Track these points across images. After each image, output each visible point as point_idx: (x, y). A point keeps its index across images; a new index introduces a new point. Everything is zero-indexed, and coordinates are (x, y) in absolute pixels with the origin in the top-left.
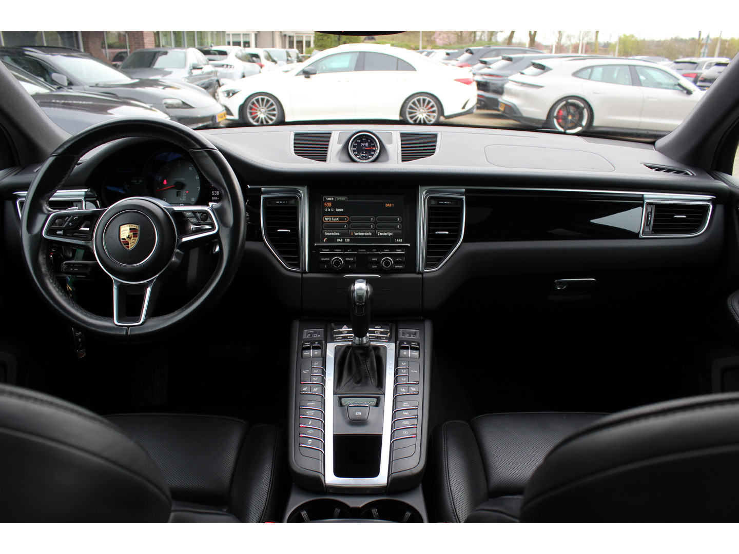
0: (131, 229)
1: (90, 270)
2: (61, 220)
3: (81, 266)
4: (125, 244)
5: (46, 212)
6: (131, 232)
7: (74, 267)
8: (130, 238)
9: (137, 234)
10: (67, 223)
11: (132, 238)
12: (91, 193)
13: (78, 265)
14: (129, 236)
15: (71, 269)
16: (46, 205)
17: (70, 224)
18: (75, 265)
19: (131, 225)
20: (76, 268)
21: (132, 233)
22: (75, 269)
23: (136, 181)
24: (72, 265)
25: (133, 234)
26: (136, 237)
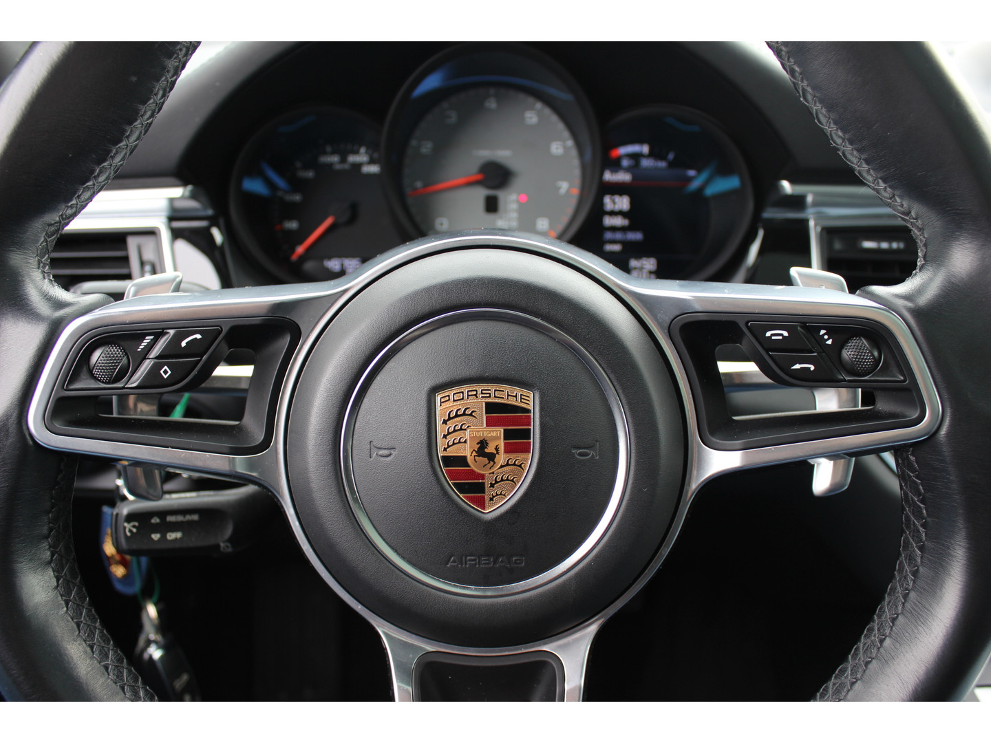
0: (491, 408)
1: (229, 531)
2: (114, 350)
3: (195, 517)
4: (461, 488)
5: (44, 308)
6: (490, 423)
7: (166, 527)
8: (491, 457)
9: (526, 434)
10: (147, 365)
11: (501, 458)
12: (193, 204)
13: (180, 518)
14: (483, 444)
15: (156, 537)
16: (37, 275)
17: (166, 373)
18: (170, 519)
19: (492, 388)
20: (174, 527)
21: (499, 431)
22: (172, 536)
23: (335, 159)
24: (155, 520)
25: (508, 435)
26: (526, 449)
